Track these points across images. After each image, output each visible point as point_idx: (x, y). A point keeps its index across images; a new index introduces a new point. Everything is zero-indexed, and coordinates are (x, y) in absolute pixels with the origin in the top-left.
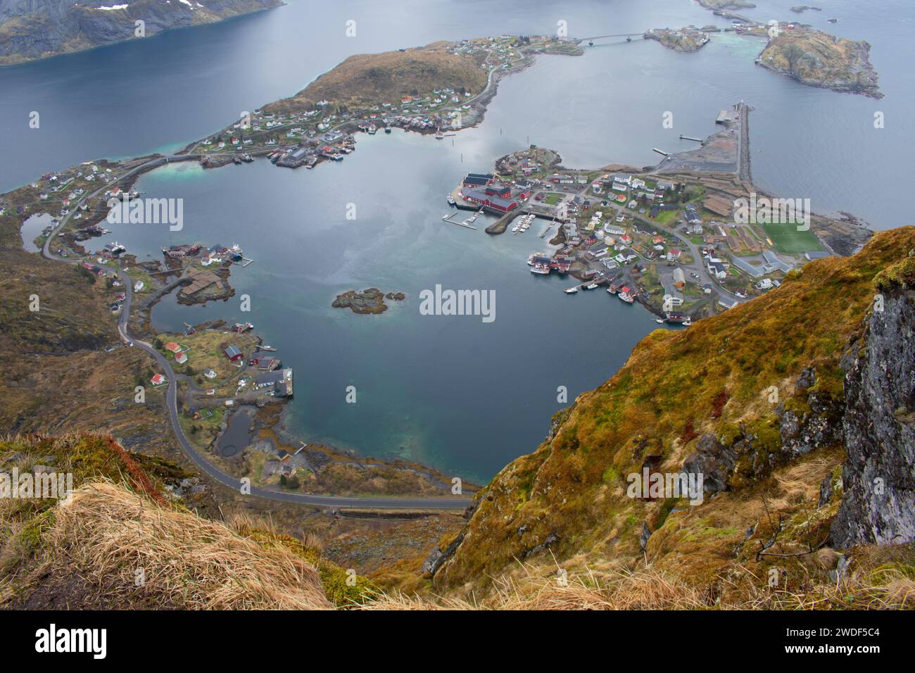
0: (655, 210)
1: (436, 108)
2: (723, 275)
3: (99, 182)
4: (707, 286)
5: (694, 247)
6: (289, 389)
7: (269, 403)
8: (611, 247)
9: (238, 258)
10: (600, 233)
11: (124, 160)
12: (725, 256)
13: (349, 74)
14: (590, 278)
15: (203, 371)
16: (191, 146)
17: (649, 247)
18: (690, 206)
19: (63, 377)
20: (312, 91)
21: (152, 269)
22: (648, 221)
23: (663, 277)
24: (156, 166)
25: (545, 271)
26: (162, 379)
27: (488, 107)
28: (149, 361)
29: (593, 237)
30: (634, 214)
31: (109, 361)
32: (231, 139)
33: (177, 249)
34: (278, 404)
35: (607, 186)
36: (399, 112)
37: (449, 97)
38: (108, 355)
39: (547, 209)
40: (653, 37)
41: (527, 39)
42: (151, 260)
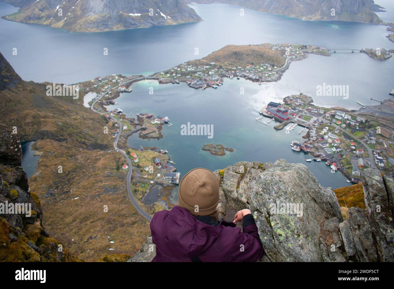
0: (354, 130)
1: (261, 72)
2: (382, 165)
3: (117, 84)
5: (370, 150)
6: (177, 181)
7: (168, 186)
8: (330, 144)
9: (166, 123)
10: (326, 137)
11: (128, 76)
12: (384, 156)
13: (226, 52)
14: (318, 156)
15: (143, 167)
16: (156, 74)
17: (349, 147)
18: (371, 131)
19: (88, 159)
20: (209, 58)
21: (132, 121)
22: (350, 134)
23: (353, 161)
24: (141, 80)
25: (298, 149)
26: (127, 167)
27: (284, 74)
28: (123, 159)
29: (323, 138)
30: (343, 130)
31: (108, 156)
32: (172, 73)
33: (143, 115)
34: (172, 186)
35: (333, 116)
36: (245, 71)
37: (267, 68)
38: (107, 153)
39: (303, 122)
40: (364, 52)
41: (306, 47)
42: (131, 118)
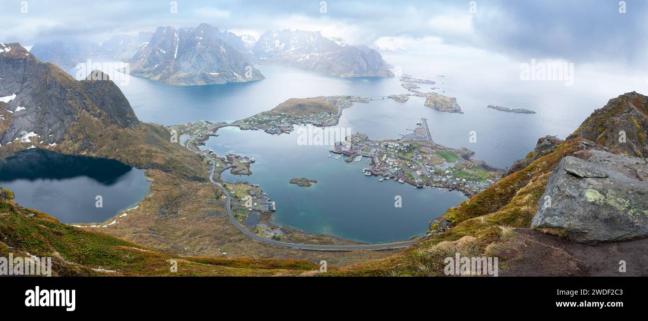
0: (404, 153)
1: (322, 119)
2: (433, 171)
3: (206, 128)
4: (429, 175)
5: (421, 164)
6: (274, 209)
7: (266, 212)
8: (392, 165)
9: (253, 162)
10: (387, 161)
11: (214, 122)
12: (432, 165)
13: (292, 105)
14: (387, 176)
15: (240, 198)
16: (237, 121)
17: (406, 165)
18: (416, 151)
19: (190, 189)
20: (277, 108)
21: (223, 160)
22: (403, 157)
23: (413, 174)
24: (225, 126)
25: (370, 174)
26: (225, 197)
27: (339, 119)
28: (220, 190)
29: (385, 163)
30: (398, 155)
31: (206, 187)
32: (251, 122)
33: (232, 155)
34: (269, 213)
35: (387, 146)
36: (309, 119)
37: (326, 115)
38: (206, 185)
39: (366, 154)
40: (391, 97)
41: (350, 97)
42: (222, 157)
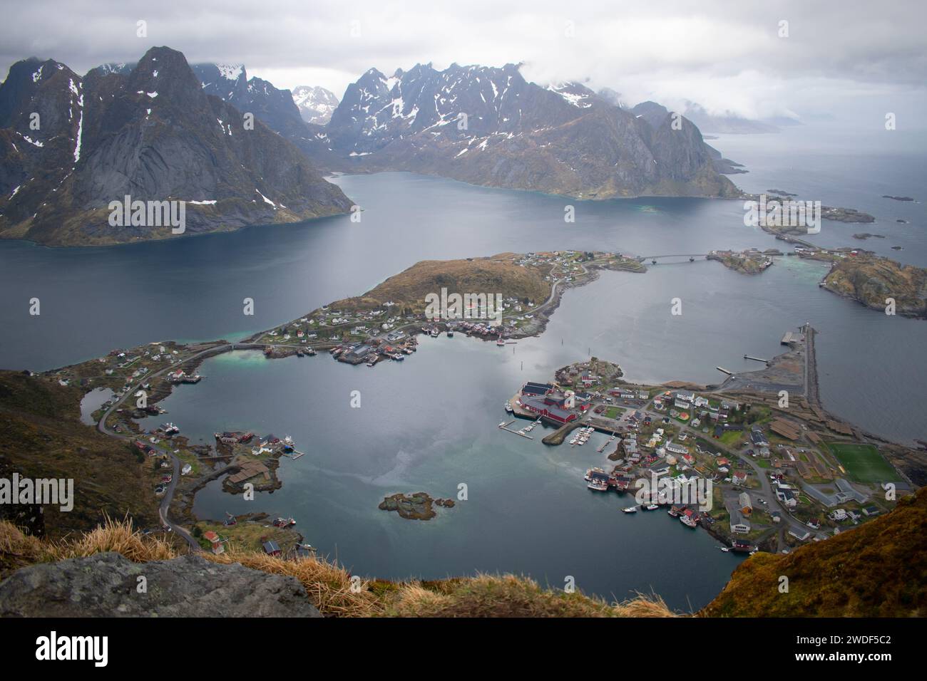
0: (719, 430)
2: (793, 502)
3: (164, 363)
4: (776, 514)
5: (761, 471)
8: (673, 466)
9: (289, 450)
10: (662, 451)
11: (191, 343)
12: (794, 482)
13: (417, 279)
16: (257, 336)
17: (713, 468)
18: (756, 428)
20: (379, 292)
21: (203, 454)
22: (713, 441)
23: (728, 501)
24: (222, 352)
25: (603, 487)
27: (551, 318)
29: (654, 455)
30: (697, 433)
32: (297, 332)
33: (230, 435)
35: (670, 403)
37: (512, 306)
39: (607, 423)
40: (716, 259)
41: (591, 255)
42: (202, 444)
